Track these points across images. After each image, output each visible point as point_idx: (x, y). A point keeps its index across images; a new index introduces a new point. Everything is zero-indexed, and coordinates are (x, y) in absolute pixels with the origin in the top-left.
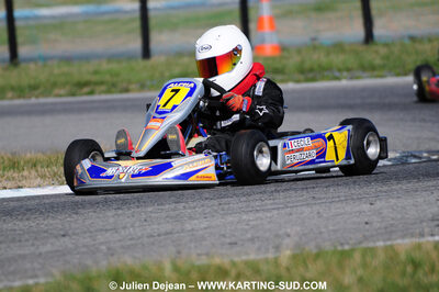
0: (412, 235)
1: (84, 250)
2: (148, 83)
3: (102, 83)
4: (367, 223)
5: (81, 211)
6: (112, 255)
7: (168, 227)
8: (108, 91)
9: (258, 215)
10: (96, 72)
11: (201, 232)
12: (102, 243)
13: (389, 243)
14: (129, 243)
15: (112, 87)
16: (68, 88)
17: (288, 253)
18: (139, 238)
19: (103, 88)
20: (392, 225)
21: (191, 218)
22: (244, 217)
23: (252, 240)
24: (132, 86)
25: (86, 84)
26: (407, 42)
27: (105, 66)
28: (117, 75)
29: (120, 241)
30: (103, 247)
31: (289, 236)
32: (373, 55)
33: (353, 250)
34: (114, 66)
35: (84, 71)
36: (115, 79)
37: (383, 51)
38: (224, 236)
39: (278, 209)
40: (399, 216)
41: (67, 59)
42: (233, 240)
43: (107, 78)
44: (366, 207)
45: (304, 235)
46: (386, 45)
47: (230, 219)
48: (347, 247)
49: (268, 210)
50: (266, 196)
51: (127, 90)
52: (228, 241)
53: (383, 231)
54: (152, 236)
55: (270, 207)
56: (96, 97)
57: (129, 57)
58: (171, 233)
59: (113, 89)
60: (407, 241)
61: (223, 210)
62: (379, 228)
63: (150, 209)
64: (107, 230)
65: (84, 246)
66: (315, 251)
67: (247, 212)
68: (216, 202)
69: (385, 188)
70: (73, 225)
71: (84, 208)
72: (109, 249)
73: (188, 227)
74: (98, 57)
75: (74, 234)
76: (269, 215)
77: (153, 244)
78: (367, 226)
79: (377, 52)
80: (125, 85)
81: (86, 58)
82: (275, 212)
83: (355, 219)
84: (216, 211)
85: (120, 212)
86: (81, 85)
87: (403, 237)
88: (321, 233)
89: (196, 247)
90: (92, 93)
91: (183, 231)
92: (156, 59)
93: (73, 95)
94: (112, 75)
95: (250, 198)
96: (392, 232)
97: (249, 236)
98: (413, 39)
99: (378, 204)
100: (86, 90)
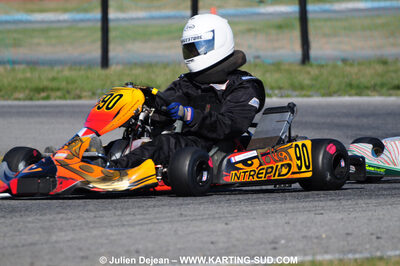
2: (99, 92)
3: (58, 89)
8: (63, 98)
9: (123, 230)
10: (54, 79)
15: (66, 94)
16: (27, 92)
18: (4, 248)
19: (59, 94)
21: (61, 230)
22: (109, 231)
25: (43, 89)
26: (340, 63)
28: (74, 82)
31: (138, 252)
32: (304, 76)
35: (44, 76)
36: (70, 87)
38: (81, 249)
39: (141, 224)
43: (64, 84)
44: (220, 226)
46: (320, 66)
51: (79, 97)
54: (16, 246)
58: (35, 244)
59: (67, 96)
61: (94, 222)
67: (113, 227)
68: (93, 215)
73: (54, 238)
78: (212, 246)
79: (309, 73)
80: (78, 92)
81: (52, 64)
82: (138, 228)
84: (87, 224)
86: (39, 90)
90: (47, 98)
91: (47, 242)
92: (113, 68)
93: (31, 99)
94: (68, 83)
98: (344, 61)
100: (43, 95)
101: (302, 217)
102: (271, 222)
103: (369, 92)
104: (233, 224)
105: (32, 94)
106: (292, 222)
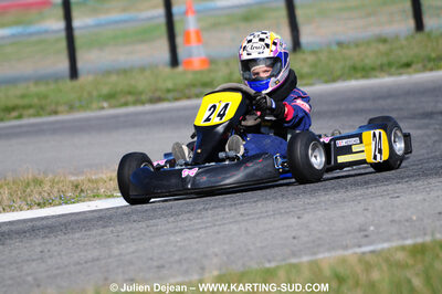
0: (339, 247)
1: (9, 282)
2: (77, 104)
3: (30, 107)
4: (294, 238)
5: (8, 241)
6: (38, 286)
7: (95, 253)
9: (187, 235)
10: (23, 96)
11: (128, 257)
12: (27, 275)
13: (314, 258)
14: (56, 272)
18: (66, 266)
19: (31, 111)
20: (319, 238)
21: (118, 242)
22: (172, 238)
23: (180, 261)
24: (61, 108)
25: (14, 108)
26: (334, 48)
27: (33, 89)
28: (45, 97)
29: (47, 270)
30: (30, 279)
31: (216, 255)
32: (301, 64)
33: (278, 268)
34: (42, 89)
35: (11, 96)
36: (43, 102)
37: (311, 58)
38: (151, 259)
39: (206, 228)
40: (326, 229)
42: (160, 262)
43: (36, 101)
44: (293, 221)
45: (232, 253)
46: (313, 52)
47: (157, 241)
48: (273, 264)
49: (197, 230)
50: (194, 215)
52: (156, 264)
53: (311, 245)
54: (80, 264)
55: (197, 226)
56: (24, 121)
57: (56, 78)
58: (98, 259)
61: (150, 232)
62: (308, 242)
63: (78, 235)
64: (33, 260)
67: (174, 234)
68: (144, 225)
69: (313, 200)
71: (11, 238)
72: (35, 279)
73: (116, 251)
74: (26, 79)
76: (198, 234)
77: (80, 271)
78: (295, 241)
79: (305, 60)
80: (53, 107)
81: (12, 82)
82: (202, 231)
83: (283, 235)
84: (144, 234)
85: (47, 240)
86: (8, 110)
87: (329, 250)
88: (249, 250)
89: (123, 272)
90: (20, 117)
91: (110, 256)
92: (83, 79)
94: (39, 99)
95: (179, 218)
96: (319, 246)
97: (176, 257)
98: (340, 44)
99: (306, 217)
100: (14, 114)
101: (379, 202)
102: (347, 210)
103: (377, 73)
106: (370, 208)
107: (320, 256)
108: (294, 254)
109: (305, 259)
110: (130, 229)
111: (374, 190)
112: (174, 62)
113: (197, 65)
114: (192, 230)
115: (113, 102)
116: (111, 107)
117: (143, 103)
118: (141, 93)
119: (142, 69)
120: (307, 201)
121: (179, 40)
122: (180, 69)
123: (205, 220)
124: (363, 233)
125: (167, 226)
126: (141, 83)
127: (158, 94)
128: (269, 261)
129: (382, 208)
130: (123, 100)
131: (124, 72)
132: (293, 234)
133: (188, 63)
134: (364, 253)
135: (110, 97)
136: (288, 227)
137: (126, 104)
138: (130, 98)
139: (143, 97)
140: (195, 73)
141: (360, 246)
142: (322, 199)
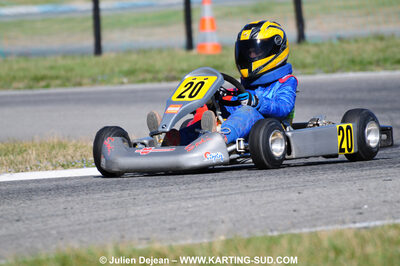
0: (336, 222)
1: (35, 234)
2: (100, 78)
3: (57, 78)
4: (295, 211)
5: (35, 197)
6: (62, 239)
7: (114, 213)
9: (197, 202)
10: (52, 68)
11: (143, 218)
12: (52, 229)
13: (313, 230)
14: (78, 227)
16: (26, 81)
17: (222, 238)
18: (87, 223)
19: (58, 82)
20: (317, 213)
21: (134, 204)
22: (183, 204)
23: (190, 226)
24: (85, 81)
25: (43, 78)
26: (335, 42)
27: (61, 62)
28: (72, 70)
29: (69, 226)
30: (54, 232)
31: (223, 222)
33: (281, 236)
34: (69, 62)
35: (40, 67)
36: (69, 74)
37: (314, 50)
38: (164, 221)
39: (214, 196)
40: (324, 205)
41: (25, 55)
42: (172, 225)
43: (62, 73)
44: (294, 195)
45: (238, 221)
46: (316, 45)
47: (170, 206)
48: (275, 233)
49: (206, 198)
50: (203, 185)
51: (79, 84)
52: (168, 226)
53: (309, 218)
54: (99, 222)
55: (207, 195)
56: (52, 90)
57: (82, 54)
58: (115, 219)
59: (67, 84)
60: (330, 228)
61: (164, 197)
62: (307, 216)
63: (98, 196)
64: (57, 215)
65: (37, 230)
66: (247, 236)
67: (186, 200)
68: (158, 190)
69: (312, 178)
70: (27, 211)
71: (37, 194)
72: (58, 233)
73: (132, 213)
74: (55, 53)
75: (27, 219)
76: (206, 202)
77: (99, 229)
78: (295, 214)
79: (308, 52)
80: (78, 79)
81: (43, 54)
82: (212, 200)
83: (284, 207)
84: (158, 199)
85: (70, 198)
86: (37, 79)
87: (327, 224)
88: (253, 219)
89: (138, 232)
90: (48, 86)
91: (127, 217)
92: (106, 55)
94: (66, 71)
95: (190, 186)
96: (317, 219)
97: (187, 222)
98: (340, 39)
99: (306, 193)
100: (42, 83)
101: (373, 184)
102: (344, 189)
103: (373, 67)
104: (305, 192)
105: (31, 83)
106: (365, 189)
107: (318, 229)
108: (294, 226)
109: (305, 230)
110: (146, 193)
111: (368, 172)
112: (190, 45)
113: (209, 49)
114: (201, 198)
115: (132, 78)
116: (130, 82)
117: (160, 81)
118: (157, 72)
119: (160, 50)
120: (307, 178)
121: (195, 26)
122: (194, 52)
123: (214, 189)
124: (358, 211)
125: (180, 193)
126: (159, 62)
127: (174, 74)
128: (272, 231)
129: (375, 189)
130: (141, 77)
131: (143, 51)
132: (294, 207)
133: (202, 47)
134: (359, 229)
135: (130, 73)
136: (288, 200)
137: (144, 81)
138: (149, 76)
139: (160, 76)
140: (208, 56)
141: (355, 222)
142: (321, 177)
